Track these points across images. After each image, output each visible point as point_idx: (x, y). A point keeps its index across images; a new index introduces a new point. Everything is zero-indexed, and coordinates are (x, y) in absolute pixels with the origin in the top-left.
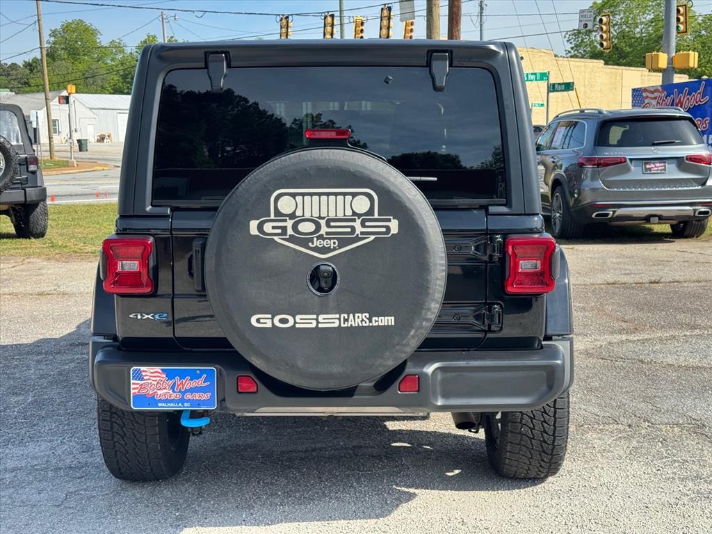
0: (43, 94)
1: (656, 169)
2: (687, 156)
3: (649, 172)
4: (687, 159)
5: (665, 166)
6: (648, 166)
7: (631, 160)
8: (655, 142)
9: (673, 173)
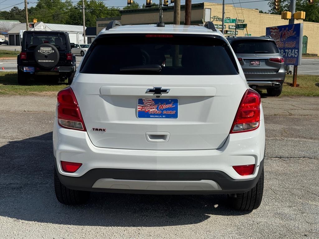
0: (26, 24)
1: (256, 64)
2: (270, 59)
3: (252, 65)
4: (270, 60)
5: (260, 63)
6: (252, 63)
7: (244, 59)
8: (256, 52)
9: (263, 66)
